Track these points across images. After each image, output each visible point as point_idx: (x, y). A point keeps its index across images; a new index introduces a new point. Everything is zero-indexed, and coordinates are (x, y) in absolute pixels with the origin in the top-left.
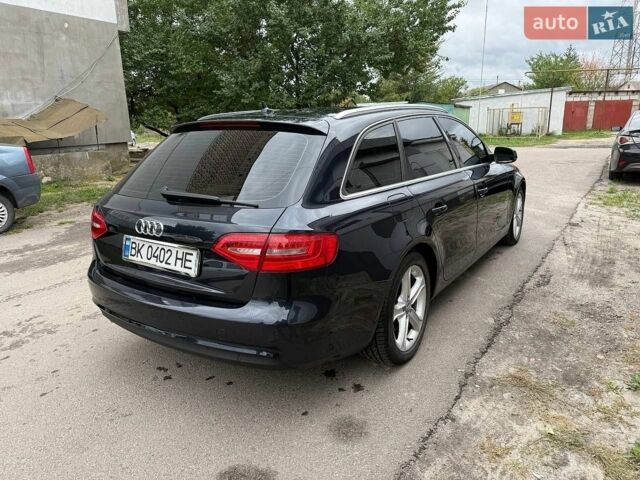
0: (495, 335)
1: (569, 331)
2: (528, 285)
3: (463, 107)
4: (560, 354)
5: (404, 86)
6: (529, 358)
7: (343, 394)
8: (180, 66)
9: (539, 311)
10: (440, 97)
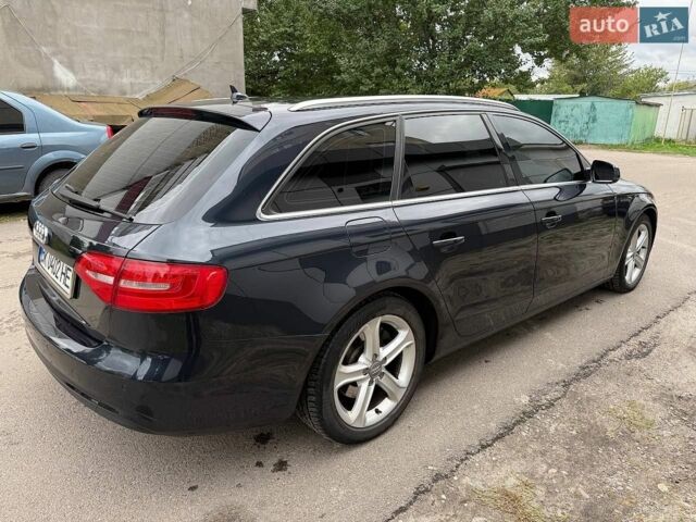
0: (518, 422)
1: (638, 435)
2: (612, 355)
3: (649, 105)
4: (601, 469)
5: (580, 75)
6: (550, 466)
7: (258, 471)
8: (304, 47)
9: (608, 396)
10: (629, 91)
